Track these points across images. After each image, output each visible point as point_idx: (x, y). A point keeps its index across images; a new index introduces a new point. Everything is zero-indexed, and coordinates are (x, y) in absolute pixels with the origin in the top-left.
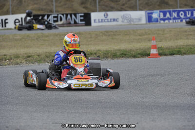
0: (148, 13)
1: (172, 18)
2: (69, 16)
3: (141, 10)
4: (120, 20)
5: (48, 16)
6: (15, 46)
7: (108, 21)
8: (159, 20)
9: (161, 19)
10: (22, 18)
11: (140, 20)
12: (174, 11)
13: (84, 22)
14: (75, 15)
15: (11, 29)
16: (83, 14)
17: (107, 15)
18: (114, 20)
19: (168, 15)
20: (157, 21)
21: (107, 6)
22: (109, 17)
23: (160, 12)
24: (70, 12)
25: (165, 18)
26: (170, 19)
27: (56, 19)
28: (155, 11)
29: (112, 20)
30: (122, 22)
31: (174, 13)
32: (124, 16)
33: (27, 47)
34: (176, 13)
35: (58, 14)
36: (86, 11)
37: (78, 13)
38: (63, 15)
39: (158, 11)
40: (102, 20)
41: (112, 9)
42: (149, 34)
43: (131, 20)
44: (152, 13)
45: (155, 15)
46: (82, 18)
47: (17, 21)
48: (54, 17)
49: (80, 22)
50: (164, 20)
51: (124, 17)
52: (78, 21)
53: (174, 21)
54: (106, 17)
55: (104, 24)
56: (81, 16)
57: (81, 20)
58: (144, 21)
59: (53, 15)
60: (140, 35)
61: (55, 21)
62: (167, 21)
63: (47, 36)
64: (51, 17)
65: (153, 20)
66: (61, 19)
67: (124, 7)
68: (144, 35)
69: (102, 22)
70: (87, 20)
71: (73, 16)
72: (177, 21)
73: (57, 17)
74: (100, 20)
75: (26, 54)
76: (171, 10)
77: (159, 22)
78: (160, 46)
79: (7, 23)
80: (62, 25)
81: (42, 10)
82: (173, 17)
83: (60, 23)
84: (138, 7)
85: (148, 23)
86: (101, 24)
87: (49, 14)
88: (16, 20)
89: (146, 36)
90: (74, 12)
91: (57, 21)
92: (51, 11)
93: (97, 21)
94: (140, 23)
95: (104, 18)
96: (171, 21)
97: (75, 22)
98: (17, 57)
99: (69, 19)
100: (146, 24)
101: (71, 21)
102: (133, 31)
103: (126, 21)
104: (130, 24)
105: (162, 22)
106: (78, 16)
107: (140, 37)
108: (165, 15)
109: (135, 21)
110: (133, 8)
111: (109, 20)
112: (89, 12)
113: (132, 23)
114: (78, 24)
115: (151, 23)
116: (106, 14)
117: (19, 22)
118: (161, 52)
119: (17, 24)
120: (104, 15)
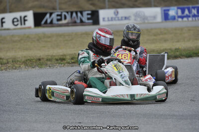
0: (165, 10)
1: (191, 15)
2: (74, 15)
3: (155, 6)
4: (133, 18)
5: (51, 14)
6: (12, 49)
7: (119, 20)
8: (176, 18)
9: (179, 17)
10: (21, 17)
11: (155, 17)
12: (194, 8)
13: (91, 21)
14: (81, 13)
15: (8, 29)
16: (89, 12)
17: (118, 12)
18: (126, 18)
19: (187, 12)
20: (174, 18)
21: (117, 3)
22: (120, 15)
23: (178, 8)
24: (76, 10)
25: (183, 15)
26: (189, 17)
27: (59, 17)
28: (172, 8)
29: (123, 19)
30: (135, 20)
31: (193, 10)
32: (136, 13)
33: (27, 49)
34: (196, 10)
35: (62, 12)
36: (94, 9)
37: (85, 11)
38: (67, 12)
39: (175, 8)
40: (112, 18)
41: (123, 6)
42: (165, 34)
43: (145, 18)
44: (168, 10)
45: (172, 12)
46: (89, 16)
47: (15, 20)
48: (58, 15)
49: (87, 21)
50: (182, 17)
51: (136, 15)
52: (85, 19)
53: (194, 19)
54: (116, 15)
55: (114, 22)
56: (88, 14)
57: (88, 19)
58: (159, 19)
59: (56, 14)
60: (155, 35)
61: (58, 20)
62: (185, 19)
63: (49, 37)
64: (54, 16)
65: (169, 18)
66: (65, 18)
67: (136, 3)
68: (159, 35)
69: (112, 20)
70: (95, 18)
71: (79, 14)
72: (197, 18)
73: (60, 15)
74: (110, 19)
75: (25, 57)
76: (191, 6)
77: (176, 20)
78: (177, 48)
79: (4, 22)
80: (67, 25)
81: (44, 7)
82: (193, 14)
83: (64, 22)
84: (153, 4)
85: (164, 21)
86: (111, 23)
87: (51, 11)
89: (161, 36)
90: (80, 10)
91: (60, 20)
92: (54, 9)
93: (106, 19)
94: (155, 21)
95: (114, 16)
96: (190, 19)
97: (82, 21)
98: (15, 61)
99: (74, 18)
100: (162, 22)
101: (76, 19)
102: (147, 30)
103: (139, 19)
104: (144, 23)
105: (180, 19)
106: (85, 13)
107: (155, 37)
108: (183, 12)
109: (149, 18)
110: (147, 4)
111: (120, 18)
112: (97, 9)
113: (146, 21)
114: (85, 22)
115: (167, 21)
116: (116, 12)
117: (18, 21)
118: (178, 53)
119: (16, 23)
120: (115, 13)
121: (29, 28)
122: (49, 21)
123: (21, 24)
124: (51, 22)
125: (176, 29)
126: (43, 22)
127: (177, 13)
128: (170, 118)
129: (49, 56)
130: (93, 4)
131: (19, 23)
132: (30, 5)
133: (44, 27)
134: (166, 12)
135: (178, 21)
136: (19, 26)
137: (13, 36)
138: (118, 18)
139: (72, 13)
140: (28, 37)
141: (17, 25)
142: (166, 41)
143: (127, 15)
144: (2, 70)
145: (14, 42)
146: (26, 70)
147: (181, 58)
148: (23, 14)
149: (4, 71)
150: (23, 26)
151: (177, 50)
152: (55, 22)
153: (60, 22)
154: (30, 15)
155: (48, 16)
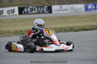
0: (86, 6)
2: (39, 8)
3: (81, 3)
4: (69, 10)
5: (27, 8)
6: (8, 26)
7: (62, 11)
8: (92, 9)
9: (93, 9)
10: (12, 10)
11: (81, 9)
13: (48, 12)
14: (43, 7)
15: (5, 16)
16: (47, 7)
17: (62, 7)
18: (66, 10)
20: (91, 10)
21: (61, 2)
22: (63, 8)
23: (93, 5)
24: (40, 6)
25: (95, 8)
27: (31, 10)
29: (65, 10)
30: (71, 11)
33: (15, 26)
35: (33, 7)
36: (49, 5)
37: (45, 6)
38: (36, 7)
39: (91, 4)
40: (59, 10)
41: (64, 3)
42: (86, 18)
43: (76, 10)
44: (88, 6)
45: (90, 7)
46: (47, 9)
48: (31, 9)
49: (46, 11)
52: (45, 10)
56: (46, 8)
57: (47, 10)
58: (83, 10)
60: (81, 18)
61: (31, 11)
62: (96, 10)
63: (26, 20)
64: (29, 9)
65: (88, 9)
66: (35, 10)
67: (71, 2)
70: (50, 10)
71: (42, 8)
73: (32, 9)
74: (58, 10)
75: (14, 30)
78: (92, 25)
79: (3, 12)
81: (23, 4)
83: (34, 12)
86: (58, 12)
87: (27, 7)
88: (8, 11)
89: (84, 19)
90: (42, 6)
92: (29, 5)
93: (56, 10)
94: (81, 11)
97: (43, 12)
98: (8, 32)
100: (84, 12)
101: (40, 10)
102: (77, 16)
103: (73, 10)
104: (75, 12)
105: (94, 10)
106: (45, 7)
107: (81, 20)
108: (95, 6)
110: (77, 3)
111: (63, 10)
112: (51, 5)
113: (76, 11)
115: (87, 11)
117: (10, 12)
118: (93, 28)
119: (9, 13)
120: (60, 7)
121: (16, 15)
122: (26, 12)
123: (12, 13)
124: (27, 12)
125: (91, 15)
126: (23, 12)
127: (92, 7)
128: (88, 61)
129: (26, 29)
130: (49, 3)
131: (11, 12)
132: (16, 3)
133: (24, 14)
134: (87, 6)
135: (93, 11)
136: (11, 14)
137: (8, 19)
138: (62, 10)
139: (38, 7)
140: (15, 20)
141: (10, 14)
142: (86, 21)
143: (66, 8)
144: (2, 37)
145: (9, 22)
146: (14, 36)
147: (94, 30)
148: (13, 8)
149: (3, 37)
150: (13, 14)
151: (92, 26)
152: (29, 12)
153: (32, 12)
154: (16, 9)
155: (26, 9)
